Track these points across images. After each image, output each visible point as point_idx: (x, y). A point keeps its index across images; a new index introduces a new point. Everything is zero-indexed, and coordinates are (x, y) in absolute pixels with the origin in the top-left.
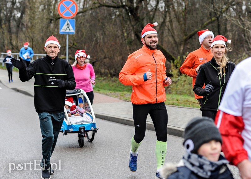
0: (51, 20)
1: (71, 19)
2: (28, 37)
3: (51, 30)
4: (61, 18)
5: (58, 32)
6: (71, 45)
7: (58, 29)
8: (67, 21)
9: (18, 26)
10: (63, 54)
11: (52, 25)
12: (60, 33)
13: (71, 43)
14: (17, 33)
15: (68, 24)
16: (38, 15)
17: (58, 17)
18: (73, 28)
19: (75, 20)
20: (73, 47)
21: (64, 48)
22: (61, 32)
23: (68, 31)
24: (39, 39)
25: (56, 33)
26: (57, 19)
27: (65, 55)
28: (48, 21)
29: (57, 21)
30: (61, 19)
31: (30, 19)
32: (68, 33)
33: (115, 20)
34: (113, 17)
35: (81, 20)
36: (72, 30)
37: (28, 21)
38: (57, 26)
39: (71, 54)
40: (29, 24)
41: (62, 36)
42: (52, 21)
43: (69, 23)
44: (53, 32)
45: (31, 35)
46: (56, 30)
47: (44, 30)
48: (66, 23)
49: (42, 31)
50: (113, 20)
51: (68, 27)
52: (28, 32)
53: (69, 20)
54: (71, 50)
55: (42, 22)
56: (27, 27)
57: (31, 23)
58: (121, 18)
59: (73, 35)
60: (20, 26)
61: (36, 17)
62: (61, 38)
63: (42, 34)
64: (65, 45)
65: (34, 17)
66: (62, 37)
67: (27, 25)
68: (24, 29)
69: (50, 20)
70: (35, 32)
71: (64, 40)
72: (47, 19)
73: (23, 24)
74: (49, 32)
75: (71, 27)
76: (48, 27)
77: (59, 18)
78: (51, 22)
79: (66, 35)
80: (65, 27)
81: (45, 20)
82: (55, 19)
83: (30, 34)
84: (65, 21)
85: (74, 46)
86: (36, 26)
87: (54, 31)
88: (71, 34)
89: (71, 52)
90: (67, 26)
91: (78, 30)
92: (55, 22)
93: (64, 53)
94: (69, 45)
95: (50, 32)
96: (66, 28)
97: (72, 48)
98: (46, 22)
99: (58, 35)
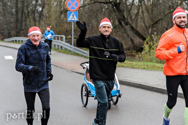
0: (62, 12)
1: (75, 12)
2: (47, 24)
3: (62, 19)
5: (67, 20)
6: (76, 29)
7: (67, 18)
8: (73, 13)
9: (40, 17)
11: (63, 16)
12: (68, 21)
13: (75, 28)
14: (39, 21)
15: (73, 15)
16: (53, 9)
17: (67, 10)
18: (77, 17)
19: (78, 12)
21: (70, 31)
22: (69, 20)
23: (73, 19)
24: (54, 25)
25: (65, 21)
26: (65, 11)
27: (72, 36)
28: (60, 13)
29: (66, 13)
30: (68, 12)
31: (48, 12)
32: (73, 21)
33: (105, 12)
34: (104, 10)
35: (82, 12)
36: (76, 19)
37: (46, 13)
38: (66, 16)
39: (75, 35)
40: (47, 15)
41: (69, 23)
42: (63, 13)
43: (74, 14)
44: (63, 20)
45: (49, 23)
46: (65, 19)
47: (57, 19)
48: (72, 14)
49: (56, 19)
50: (104, 12)
51: (73, 17)
52: (46, 20)
54: (76, 33)
55: (56, 14)
56: (46, 17)
57: (49, 14)
58: (109, 10)
60: (42, 16)
61: (52, 11)
62: (69, 24)
63: (56, 22)
64: (71, 29)
65: (50, 11)
66: (70, 24)
67: (46, 16)
68: (44, 18)
69: (61, 12)
70: (51, 20)
71: (71, 26)
72: (59, 12)
73: (43, 15)
74: (60, 20)
75: (75, 17)
76: (60, 17)
78: (62, 14)
79: (72, 22)
81: (58, 12)
82: (64, 12)
83: (48, 22)
84: (71, 13)
86: (52, 16)
87: (64, 19)
88: (75, 21)
89: (75, 34)
90: (72, 16)
91: (80, 19)
92: (65, 13)
93: (71, 34)
94: (74, 29)
95: (61, 20)
96: (72, 18)
97: (76, 31)
98: (58, 13)
99: (67, 22)
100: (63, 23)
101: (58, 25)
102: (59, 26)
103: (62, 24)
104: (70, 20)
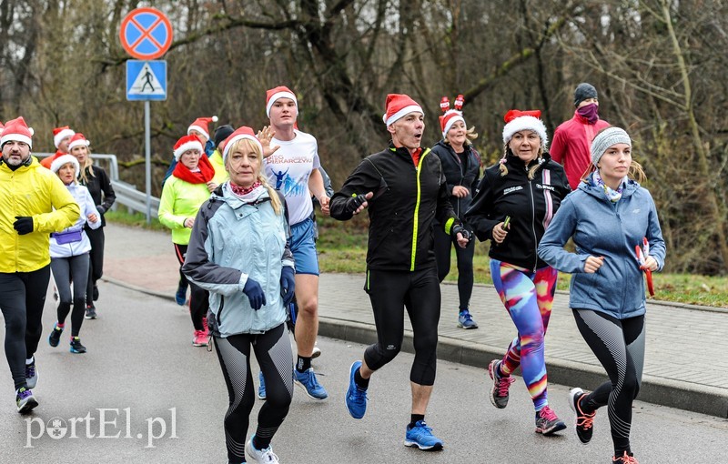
0: (106, 64)
1: (154, 61)
2: (46, 111)
3: (106, 89)
4: (131, 58)
5: (123, 94)
6: (160, 128)
7: (123, 87)
8: (146, 65)
9: (20, 82)
10: (137, 153)
11: (108, 78)
12: (128, 99)
13: (158, 123)
14: (17, 100)
15: (148, 74)
16: (70, 52)
17: (123, 57)
18: (161, 82)
19: (165, 62)
20: (164, 134)
21: (139, 137)
22: (130, 96)
23: (148, 91)
24: (75, 114)
25: (119, 99)
26: (117, 62)
27: (144, 155)
28: (97, 68)
29: (119, 68)
30: (128, 61)
31: (49, 64)
32: (149, 97)
33: (272, 60)
34: (267, 53)
35: (181, 62)
36: (158, 88)
37: (44, 66)
38: (120, 80)
39: (159, 151)
40: (48, 77)
41: (134, 105)
42: (108, 68)
43: (150, 70)
44: (112, 95)
45: (54, 105)
46: (118, 90)
47: (88, 91)
48: (143, 72)
49: (83, 93)
50: (268, 60)
51: (148, 81)
52: (44, 96)
53: (149, 63)
54: (160, 142)
55: (81, 72)
56: (43, 85)
57: (53, 75)
58: (287, 56)
59: (162, 102)
60: (25, 81)
61: (65, 59)
62: (132, 110)
63: (81, 104)
64: (142, 129)
65: (59, 60)
66: (135, 109)
67: (42, 78)
68: (35, 90)
69: (102, 66)
70: (64, 97)
71: (140, 116)
72: (93, 62)
73: (31, 77)
74: (99, 97)
75: (155, 83)
76: (97, 82)
77: (125, 60)
78: (104, 71)
79: (144, 102)
80: (140, 81)
81: (88, 65)
82: (114, 62)
83: (50, 101)
84: (139, 67)
85: (166, 131)
86: (67, 81)
87: (114, 92)
88: (158, 99)
89: (158, 147)
90: (145, 79)
91: (176, 88)
92: (115, 70)
93: (141, 149)
94: (152, 129)
95: (103, 95)
96: (142, 86)
97: (161, 136)
98: (90, 70)
99: (124, 103)
100: (110, 106)
101: (91, 114)
102: (93, 119)
103: (106, 110)
104: (137, 96)
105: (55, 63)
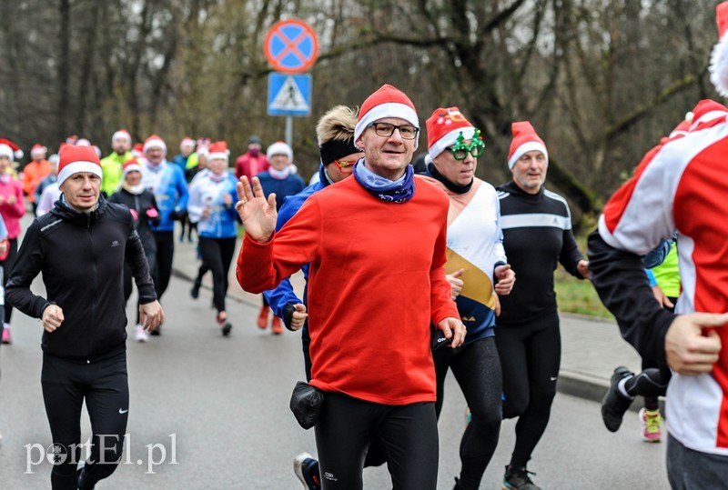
0: (246, 76)
1: (299, 76)
2: (182, 122)
3: (244, 103)
4: (273, 70)
5: (264, 108)
6: (299, 144)
7: (264, 100)
8: (290, 79)
9: (156, 92)
11: (247, 91)
12: (269, 113)
13: (298, 139)
14: (153, 110)
15: (291, 89)
16: (208, 64)
17: (264, 69)
18: (305, 96)
19: (309, 77)
20: (305, 152)
22: (273, 111)
23: (290, 107)
25: (258, 113)
26: (259, 74)
28: (239, 78)
29: (260, 81)
30: (271, 75)
31: (188, 74)
32: (291, 113)
33: (418, 81)
34: (413, 70)
35: (324, 77)
36: (301, 104)
37: (182, 77)
38: (262, 95)
40: (186, 88)
41: (273, 120)
42: (250, 81)
43: (294, 85)
44: (250, 108)
45: (191, 117)
46: (258, 104)
47: (227, 103)
48: (286, 86)
49: (221, 105)
50: (413, 78)
51: (291, 96)
52: (182, 107)
53: (294, 78)
54: (298, 159)
55: (221, 81)
56: (181, 96)
57: (192, 84)
58: (434, 74)
59: (304, 118)
60: (163, 90)
61: (205, 69)
62: (271, 126)
63: (219, 115)
65: (199, 70)
66: (274, 124)
67: (180, 88)
68: (172, 100)
69: (242, 77)
70: (202, 108)
72: (233, 74)
73: (169, 87)
74: (238, 110)
75: (299, 97)
76: (236, 95)
77: (267, 72)
78: (244, 83)
79: (285, 119)
80: (283, 95)
81: (228, 77)
82: (255, 74)
83: (188, 113)
84: (282, 81)
85: (306, 148)
86: (205, 93)
87: (253, 105)
88: (299, 115)
90: (288, 94)
92: (256, 83)
95: (242, 108)
96: (284, 100)
97: (299, 154)
98: (230, 81)
99: (264, 117)
100: (249, 119)
101: (229, 127)
102: (231, 133)
103: (245, 123)
104: (279, 111)
105: (194, 73)
